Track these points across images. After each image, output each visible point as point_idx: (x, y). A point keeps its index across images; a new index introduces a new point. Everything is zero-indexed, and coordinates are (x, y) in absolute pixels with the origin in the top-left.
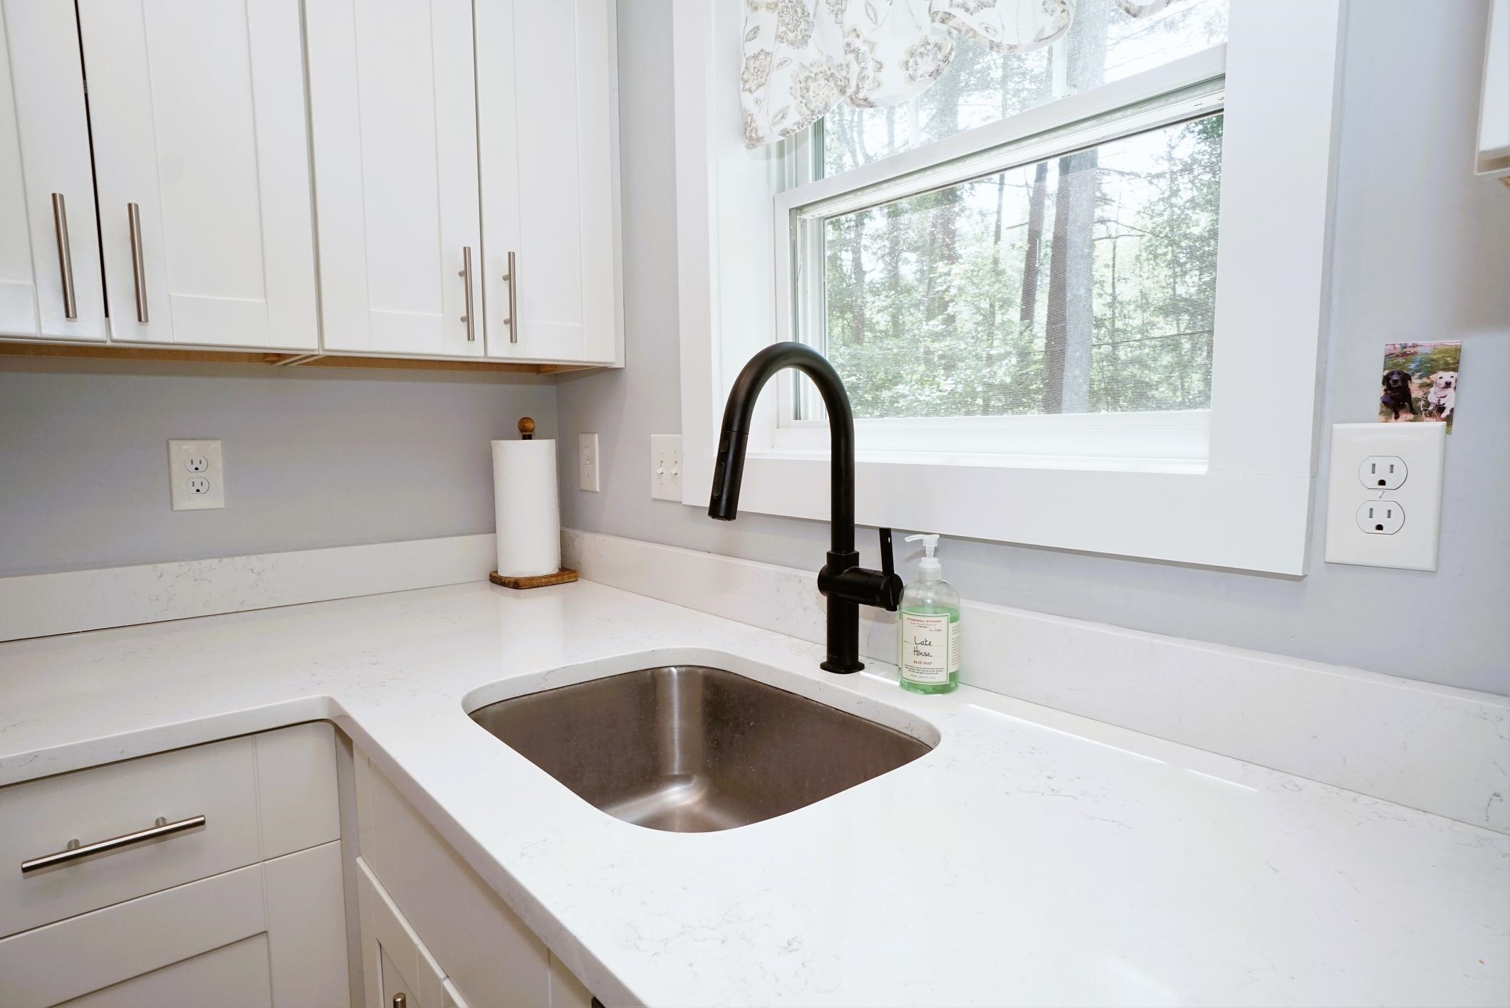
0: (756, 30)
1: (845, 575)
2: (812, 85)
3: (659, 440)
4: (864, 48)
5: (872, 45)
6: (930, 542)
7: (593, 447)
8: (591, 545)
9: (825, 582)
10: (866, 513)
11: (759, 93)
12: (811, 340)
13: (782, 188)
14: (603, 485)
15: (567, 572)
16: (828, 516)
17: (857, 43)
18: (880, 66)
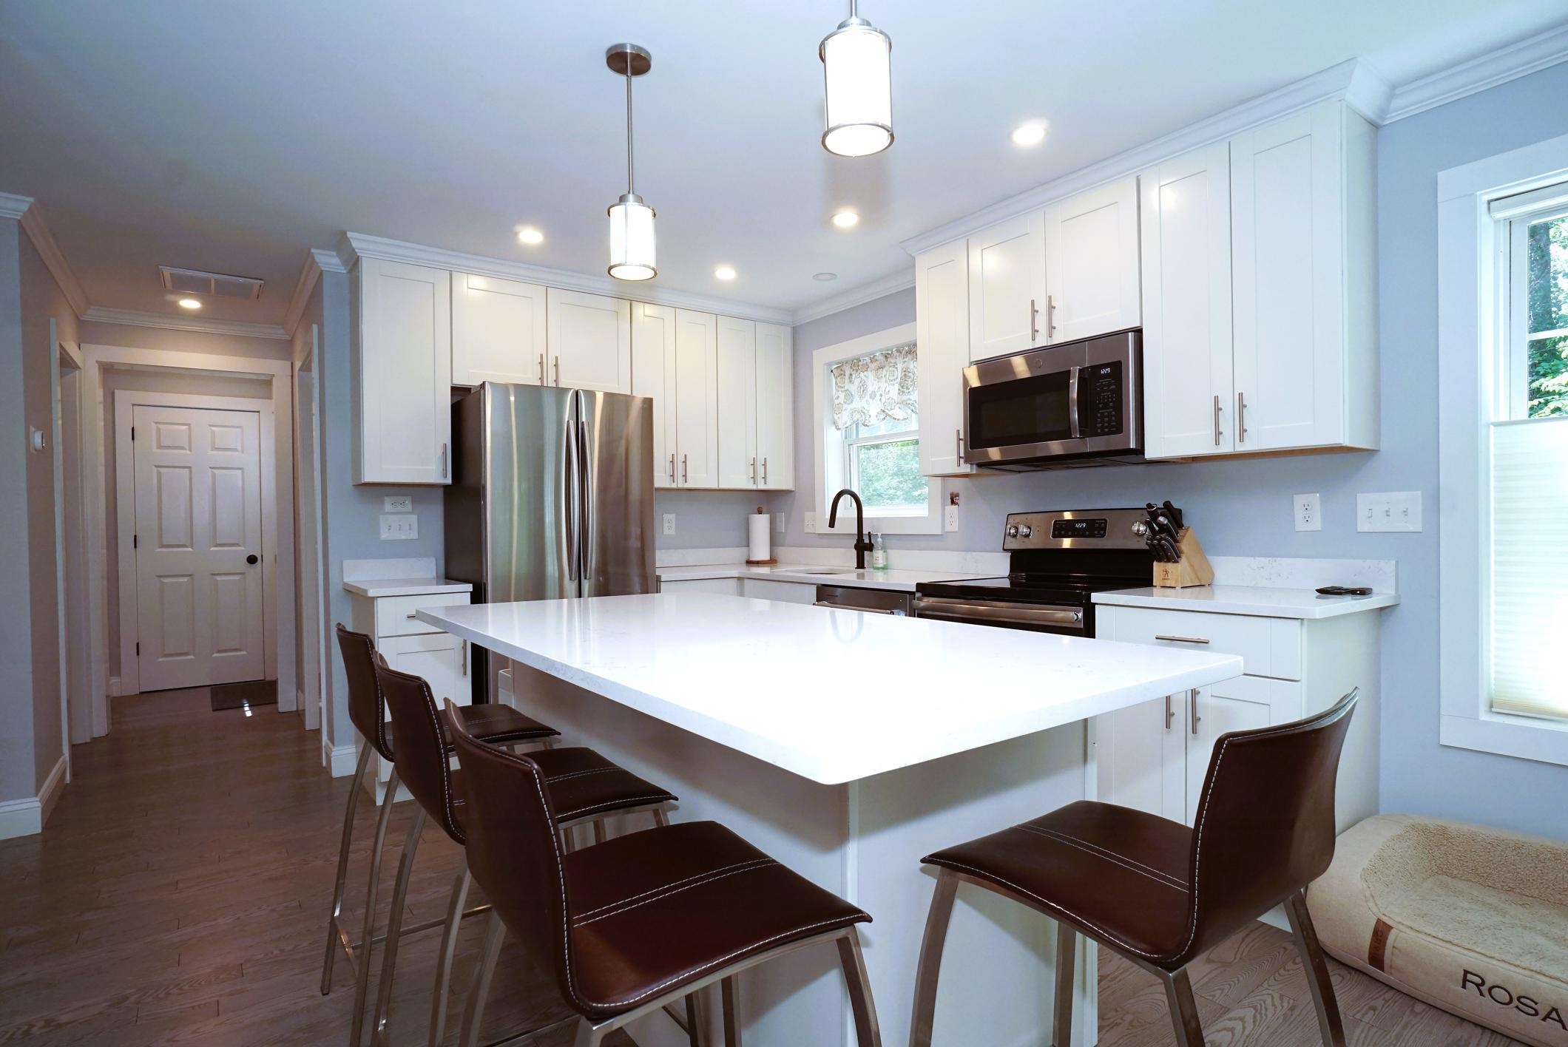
0: (838, 397)
1: (861, 544)
2: (854, 414)
3: (808, 515)
4: (866, 412)
5: (868, 411)
6: (879, 534)
7: (782, 517)
8: (782, 552)
9: (856, 547)
10: (865, 531)
11: (839, 415)
12: (855, 490)
13: (846, 438)
14: (786, 530)
15: (772, 562)
16: (856, 532)
17: (864, 411)
18: (870, 416)
